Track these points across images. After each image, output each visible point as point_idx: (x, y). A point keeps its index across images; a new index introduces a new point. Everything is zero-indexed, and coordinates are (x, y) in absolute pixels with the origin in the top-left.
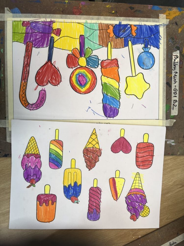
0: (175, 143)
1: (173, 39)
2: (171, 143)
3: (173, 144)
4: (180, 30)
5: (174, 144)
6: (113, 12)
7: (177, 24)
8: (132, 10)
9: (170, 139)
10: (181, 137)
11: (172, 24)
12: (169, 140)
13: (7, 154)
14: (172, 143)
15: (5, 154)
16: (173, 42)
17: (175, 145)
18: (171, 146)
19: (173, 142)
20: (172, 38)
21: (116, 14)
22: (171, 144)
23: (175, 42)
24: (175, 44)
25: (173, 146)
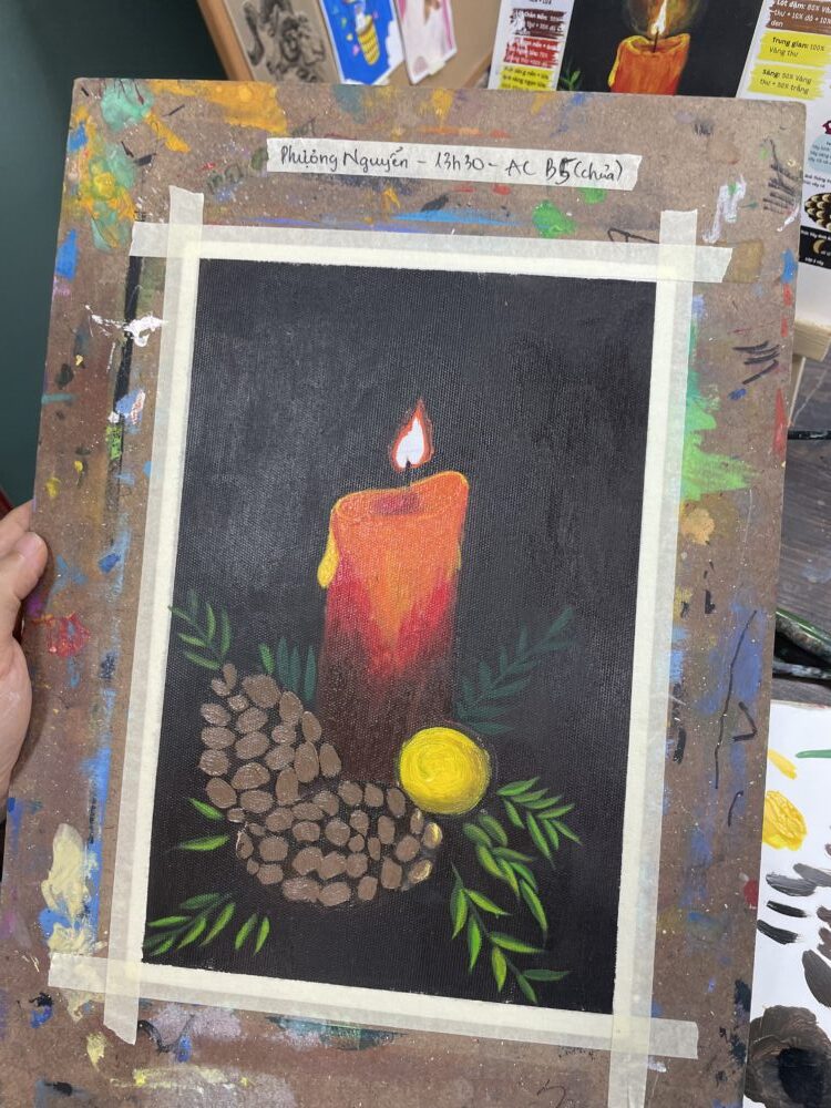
0: (738, 179)
1: (214, 181)
2: (734, 204)
3: (741, 190)
4: (175, 144)
5: (739, 186)
6: (79, 465)
7: (146, 160)
8: (72, 376)
9: (716, 203)
10: (707, 145)
11: (143, 182)
12: (718, 213)
13: (733, 1044)
14: (736, 199)
15: (732, 1052)
16: (233, 182)
17: (748, 179)
18: (752, 202)
19: (732, 190)
20: (209, 184)
21: (89, 453)
22: (741, 204)
23: (230, 171)
24: (239, 169)
25: (749, 192)
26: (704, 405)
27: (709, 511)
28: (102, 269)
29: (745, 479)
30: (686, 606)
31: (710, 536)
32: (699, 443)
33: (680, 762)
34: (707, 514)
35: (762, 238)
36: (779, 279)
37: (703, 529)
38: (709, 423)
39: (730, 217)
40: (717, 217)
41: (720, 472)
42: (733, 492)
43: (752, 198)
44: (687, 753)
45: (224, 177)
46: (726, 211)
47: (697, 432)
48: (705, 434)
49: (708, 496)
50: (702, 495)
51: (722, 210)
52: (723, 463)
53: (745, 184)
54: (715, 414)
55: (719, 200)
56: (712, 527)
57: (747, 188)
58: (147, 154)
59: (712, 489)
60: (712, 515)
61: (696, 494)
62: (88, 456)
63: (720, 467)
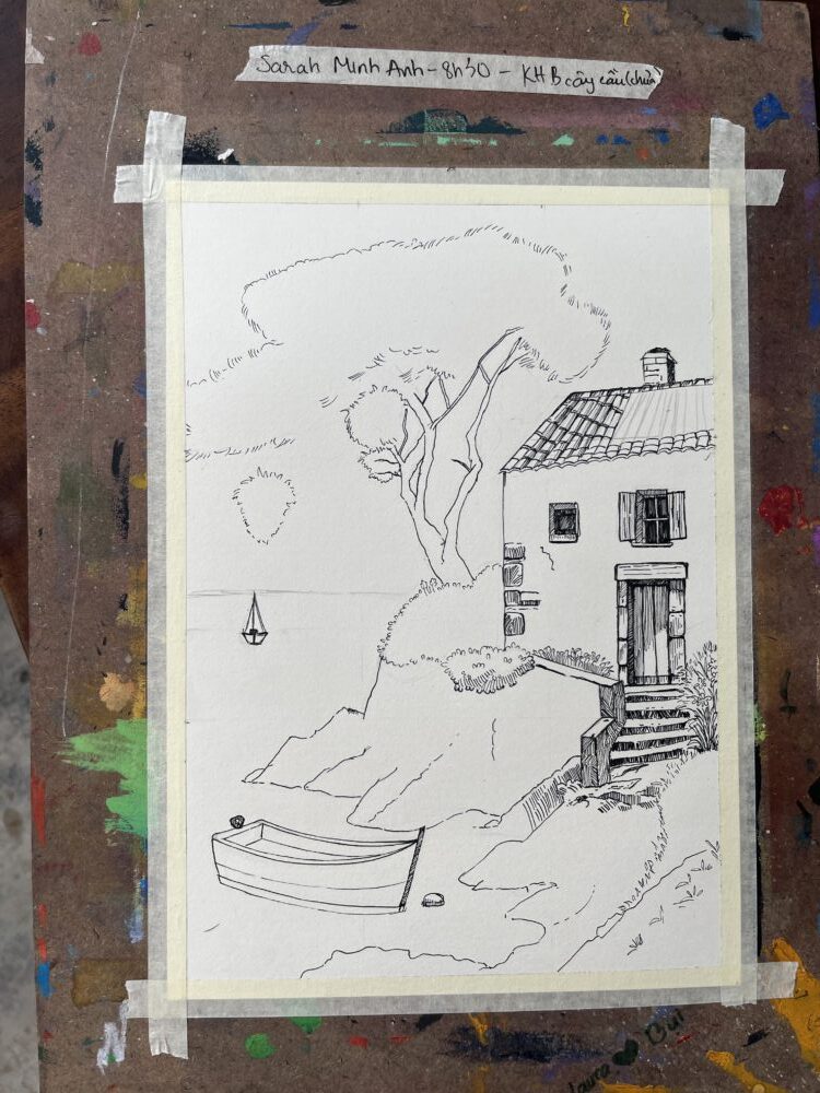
0: (106, 1069)
1: (676, 1024)
2: (108, 1042)
3: (102, 1059)
4: (724, 1059)
5: (105, 1062)
7: (754, 1039)
9: (127, 1043)
12: (124, 1033)
13: (39, 161)
14: (107, 1048)
15: (40, 152)
16: (655, 1024)
17: (95, 1069)
18: (88, 1047)
19: (111, 1056)
20: (682, 1019)
21: (783, 709)
22: (101, 1044)
23: (661, 1036)
24: (650, 1038)
25: (94, 1056)
26: (121, 822)
27: (107, 710)
28: (791, 914)
29: (71, 748)
30: (123, 606)
31: (104, 683)
32: (122, 782)
33: (116, 442)
34: (108, 706)
35: (75, 1008)
36: (53, 965)
37: (112, 690)
38: (113, 804)
39: (109, 1028)
40: (124, 1028)
41: (98, 752)
42: (84, 731)
43: (89, 1050)
44: (110, 452)
45: (667, 1029)
46: (116, 1034)
47: (126, 793)
48: (117, 792)
49: (109, 726)
50: (115, 725)
51: (120, 1036)
52: (96, 762)
53: (99, 1064)
54: (108, 814)
55: (124, 1046)
56: (102, 693)
57: (96, 1062)
58: (752, 1046)
59: (106, 733)
60: (103, 705)
61: (122, 726)
62: (783, 705)
63: (99, 757)
